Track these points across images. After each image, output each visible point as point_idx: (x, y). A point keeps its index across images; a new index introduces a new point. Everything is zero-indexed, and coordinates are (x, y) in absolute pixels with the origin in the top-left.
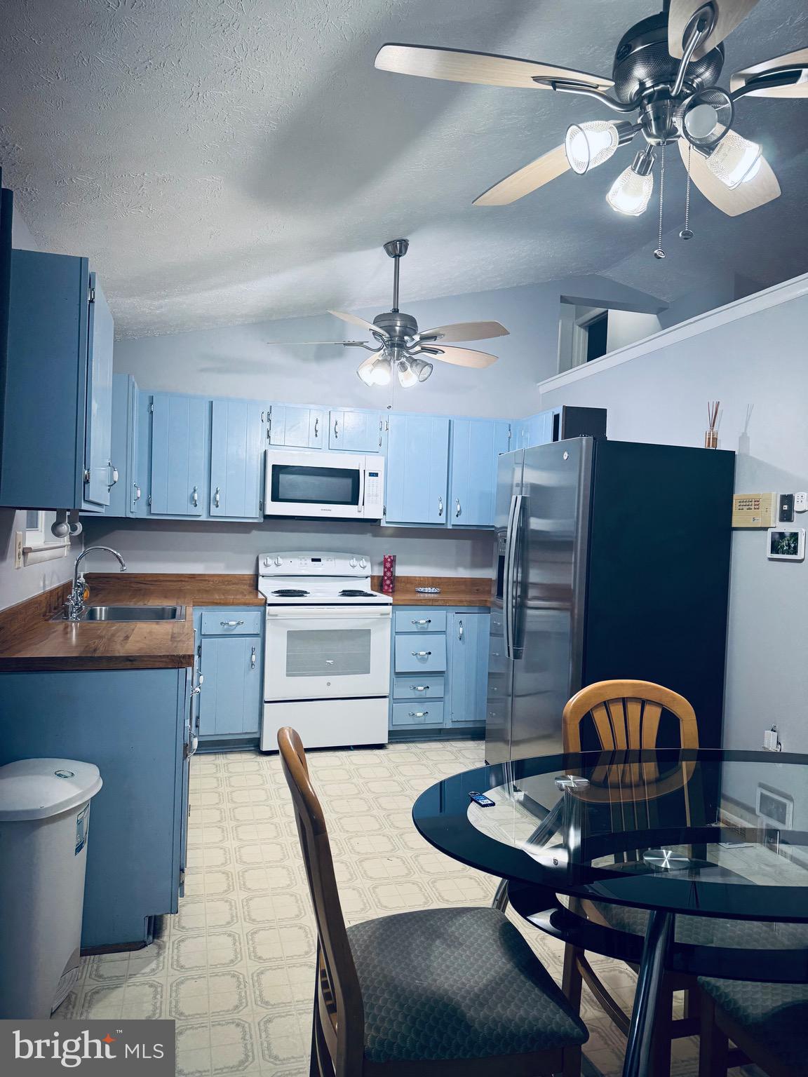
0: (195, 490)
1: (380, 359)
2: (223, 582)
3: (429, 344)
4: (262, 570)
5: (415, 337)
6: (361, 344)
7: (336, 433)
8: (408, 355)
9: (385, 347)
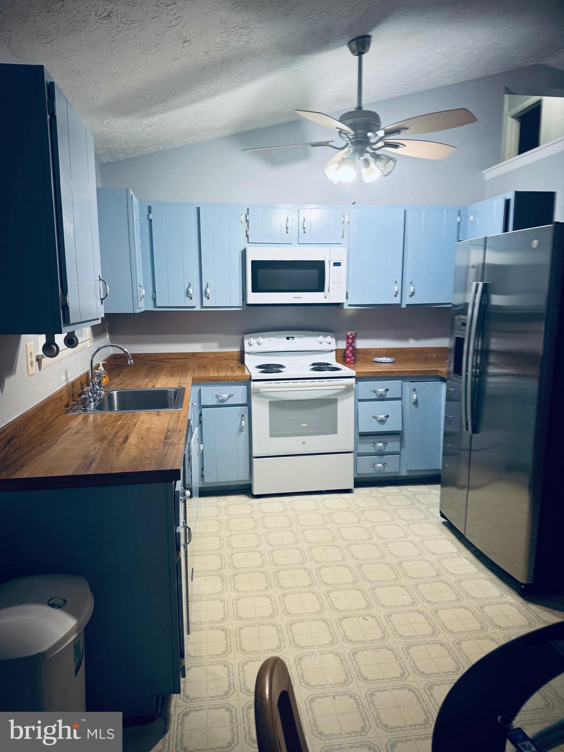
0: (189, 286)
1: (345, 157)
2: (217, 358)
3: (392, 139)
4: (247, 348)
5: (378, 133)
6: (326, 144)
7: (304, 228)
8: (372, 151)
9: (350, 145)
